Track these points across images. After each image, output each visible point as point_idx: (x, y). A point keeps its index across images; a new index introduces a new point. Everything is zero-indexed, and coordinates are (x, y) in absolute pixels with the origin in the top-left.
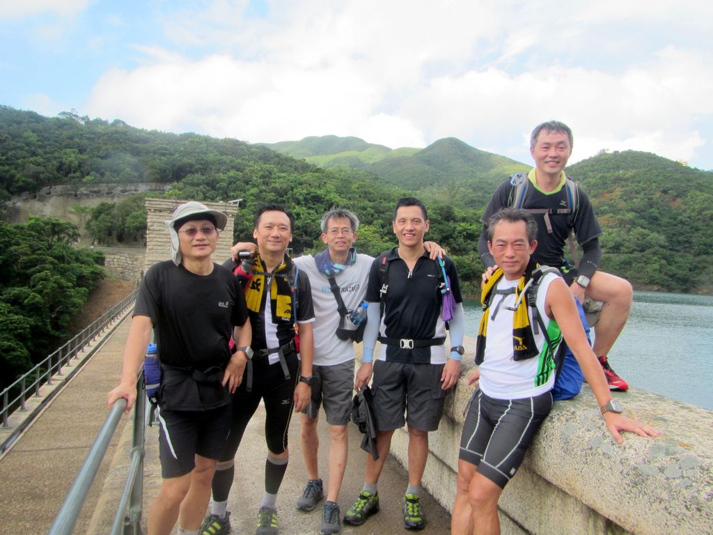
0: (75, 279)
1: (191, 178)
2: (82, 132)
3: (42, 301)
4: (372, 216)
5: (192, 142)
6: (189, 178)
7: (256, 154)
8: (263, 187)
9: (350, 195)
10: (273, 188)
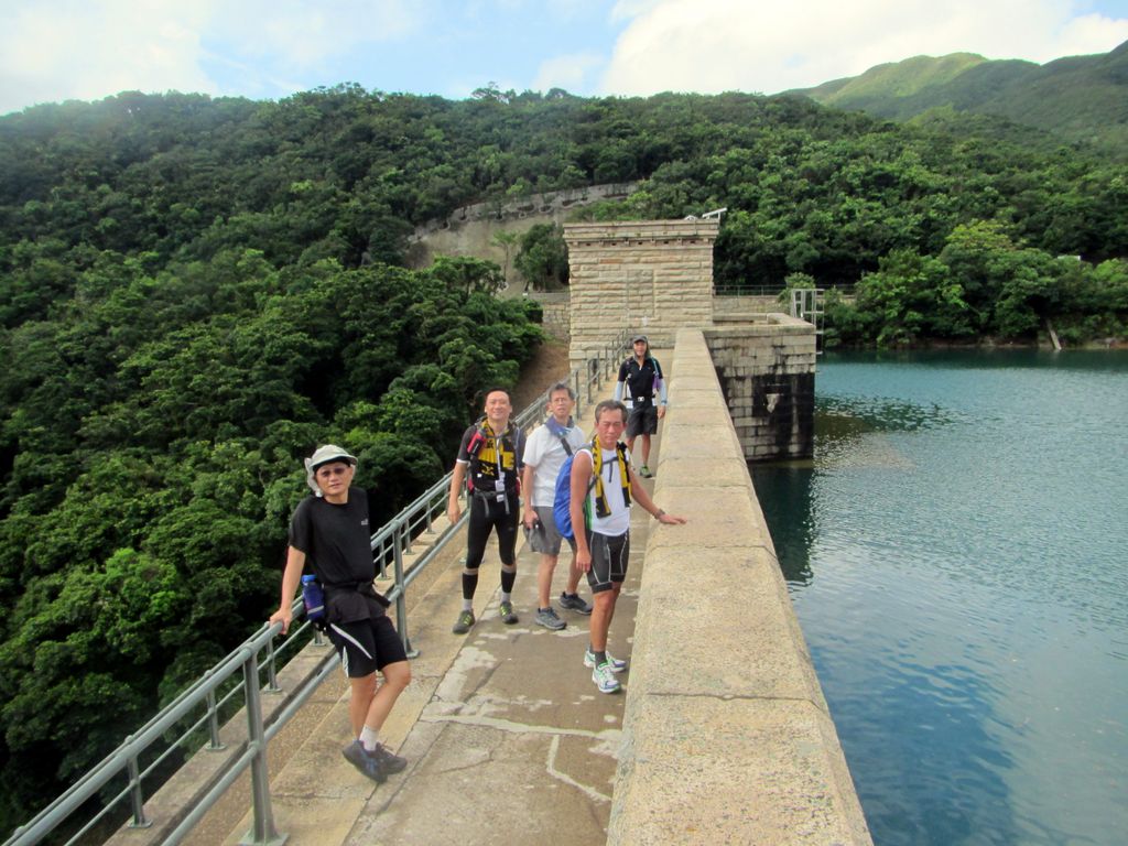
0: (500, 348)
1: (666, 169)
2: (502, 118)
3: (455, 384)
4: (995, 200)
5: (668, 108)
6: (664, 170)
7: (775, 113)
8: (788, 171)
9: (949, 167)
10: (807, 168)
